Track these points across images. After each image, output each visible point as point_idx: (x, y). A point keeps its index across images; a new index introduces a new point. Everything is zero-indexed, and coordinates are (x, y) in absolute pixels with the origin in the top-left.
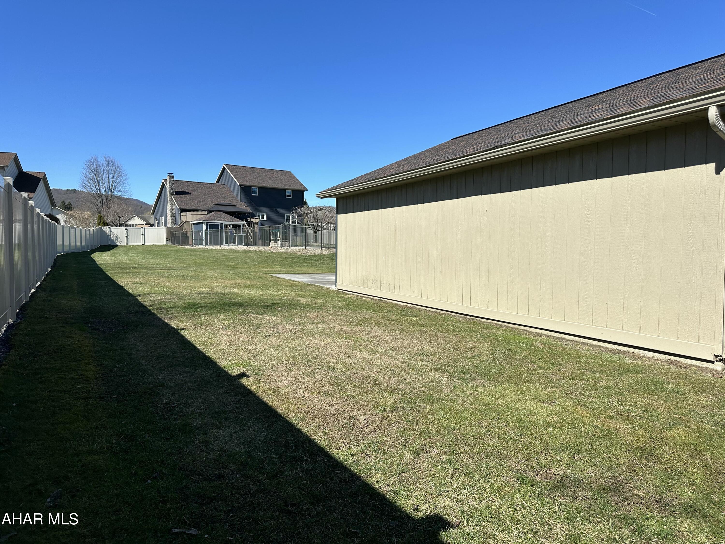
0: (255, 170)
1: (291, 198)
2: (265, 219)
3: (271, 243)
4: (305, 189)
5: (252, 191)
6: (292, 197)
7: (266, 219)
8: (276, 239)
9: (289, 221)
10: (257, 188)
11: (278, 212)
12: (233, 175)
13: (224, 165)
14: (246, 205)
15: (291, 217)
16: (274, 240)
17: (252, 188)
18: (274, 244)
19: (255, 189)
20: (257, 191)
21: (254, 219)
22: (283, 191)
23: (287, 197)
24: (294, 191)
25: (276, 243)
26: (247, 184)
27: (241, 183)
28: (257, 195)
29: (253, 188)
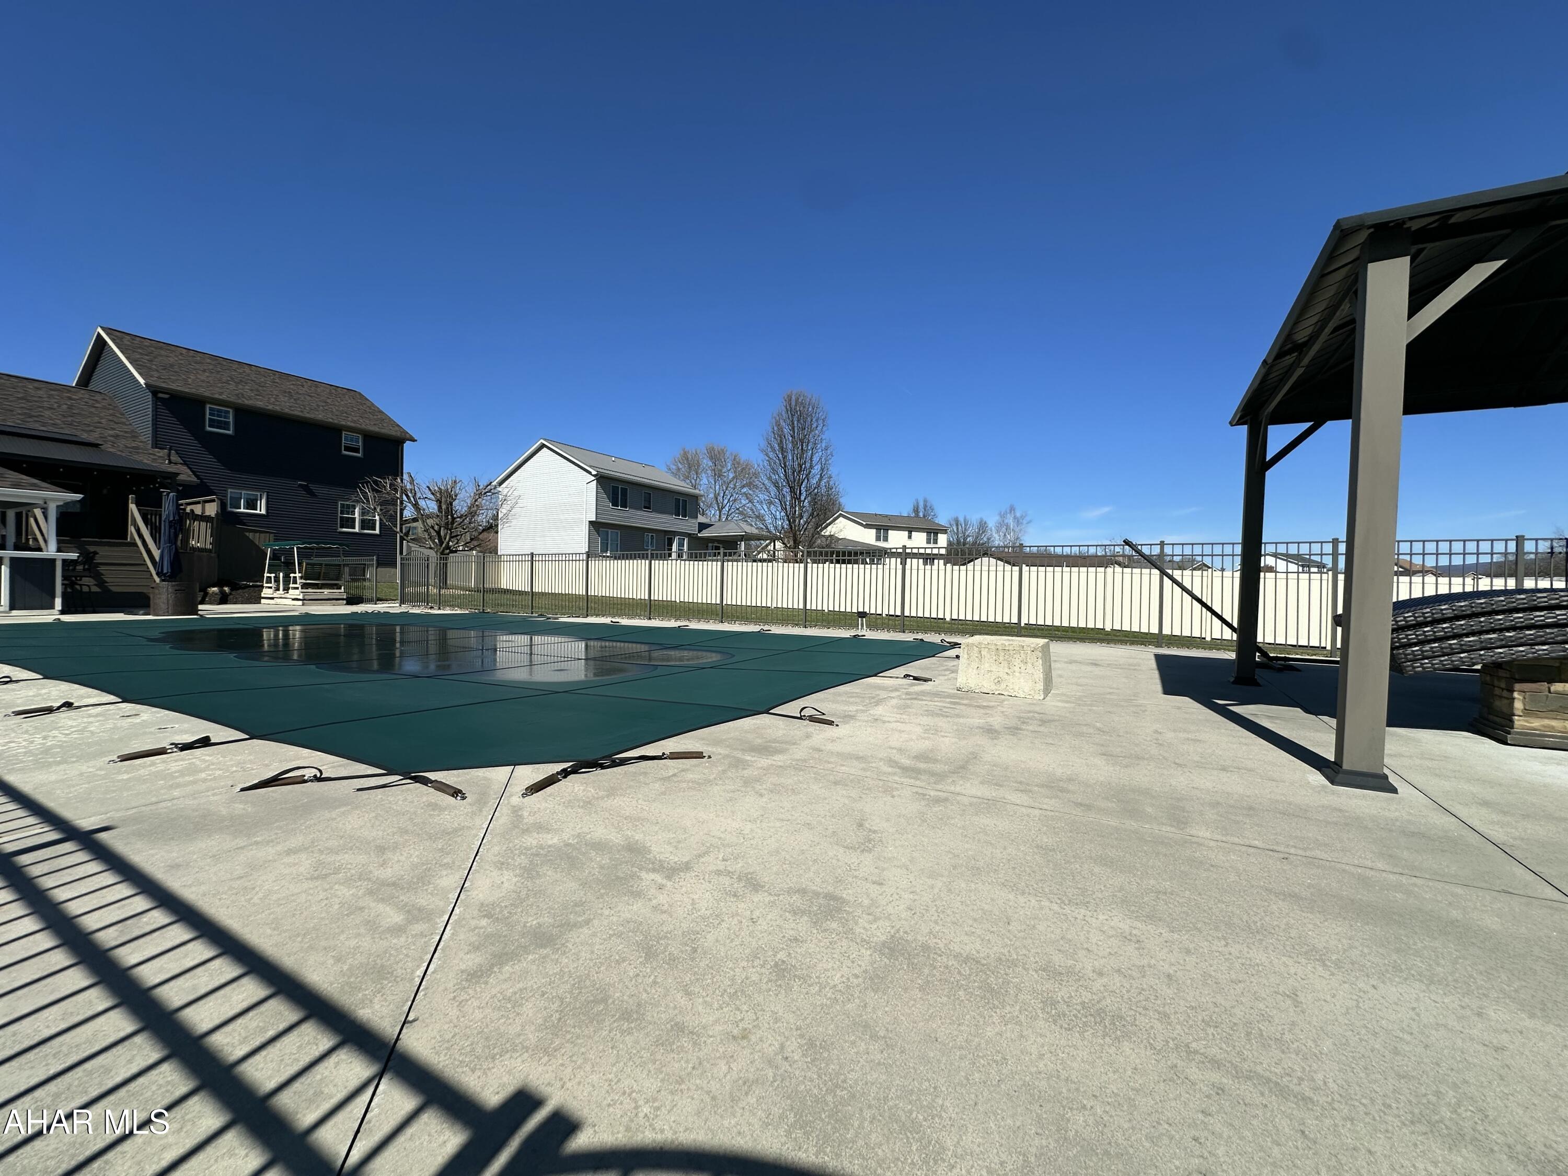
0: (235, 366)
1: (359, 455)
2: (262, 509)
3: (266, 592)
4: (408, 436)
5: (208, 416)
6: (364, 454)
7: (263, 512)
8: (287, 578)
9: (351, 523)
10: (231, 411)
11: (312, 494)
12: (127, 358)
13: (100, 330)
14: (174, 458)
15: (357, 510)
16: (277, 580)
17: (208, 406)
18: (275, 595)
19: (219, 411)
20: (231, 420)
21: (198, 503)
22: (334, 431)
23: (345, 453)
24: (371, 438)
25: (286, 589)
26: (187, 390)
27: (152, 382)
28: (230, 432)
29: (211, 409)
